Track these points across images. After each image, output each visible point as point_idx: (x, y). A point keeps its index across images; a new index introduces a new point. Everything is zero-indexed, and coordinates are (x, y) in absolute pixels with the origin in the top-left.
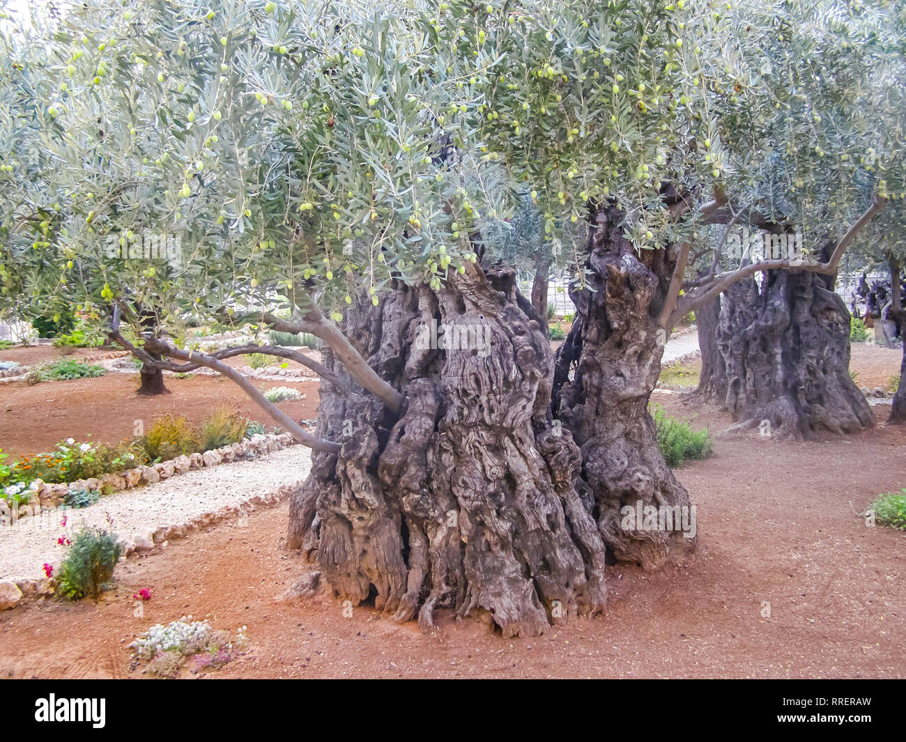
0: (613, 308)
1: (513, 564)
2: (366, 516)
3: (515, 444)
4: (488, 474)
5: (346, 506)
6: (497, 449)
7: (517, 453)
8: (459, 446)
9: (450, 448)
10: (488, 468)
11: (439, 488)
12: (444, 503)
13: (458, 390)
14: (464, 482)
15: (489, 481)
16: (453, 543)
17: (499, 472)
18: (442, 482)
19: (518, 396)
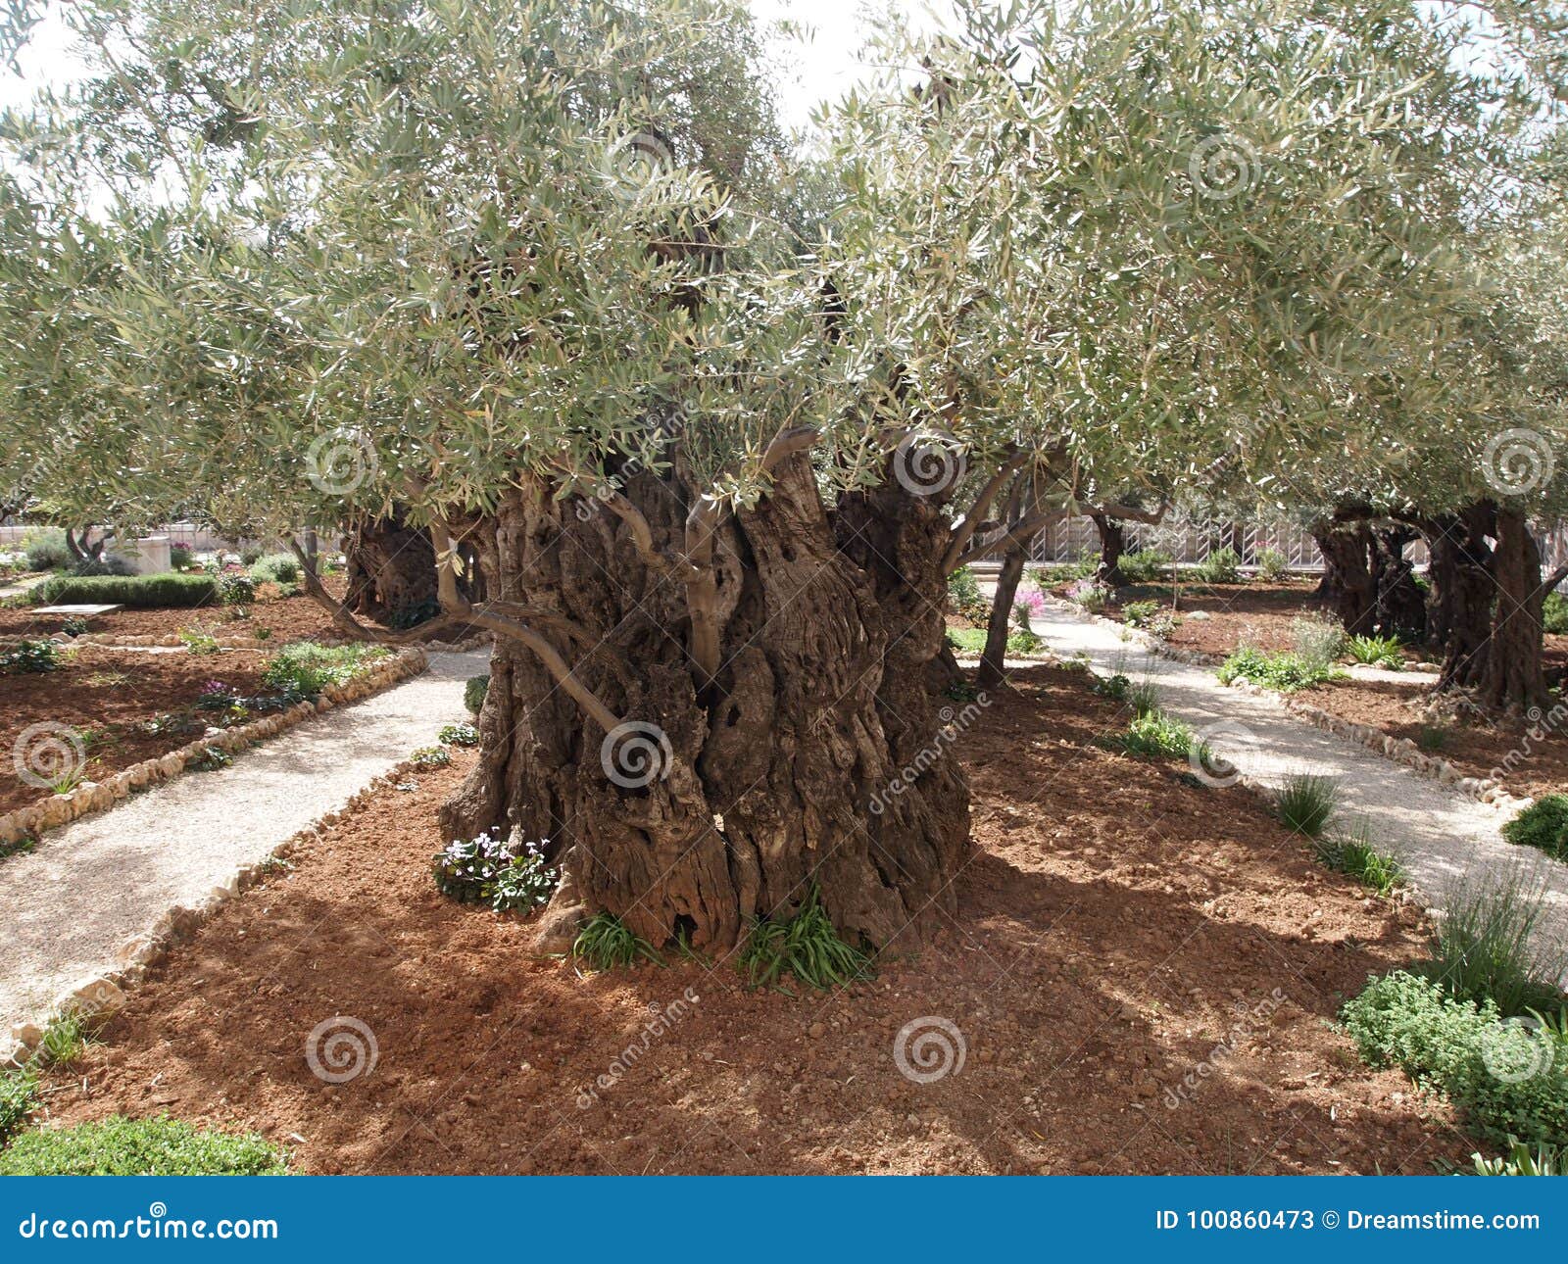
0: (907, 556)
1: (870, 871)
2: (685, 827)
3: (863, 723)
4: (839, 760)
5: (660, 816)
6: (845, 731)
7: (864, 732)
8: (806, 727)
9: (791, 731)
10: (837, 753)
11: (780, 782)
12: (786, 800)
13: (799, 657)
14: (811, 772)
15: (840, 770)
16: (795, 851)
17: (851, 758)
18: (784, 774)
19: (868, 661)
